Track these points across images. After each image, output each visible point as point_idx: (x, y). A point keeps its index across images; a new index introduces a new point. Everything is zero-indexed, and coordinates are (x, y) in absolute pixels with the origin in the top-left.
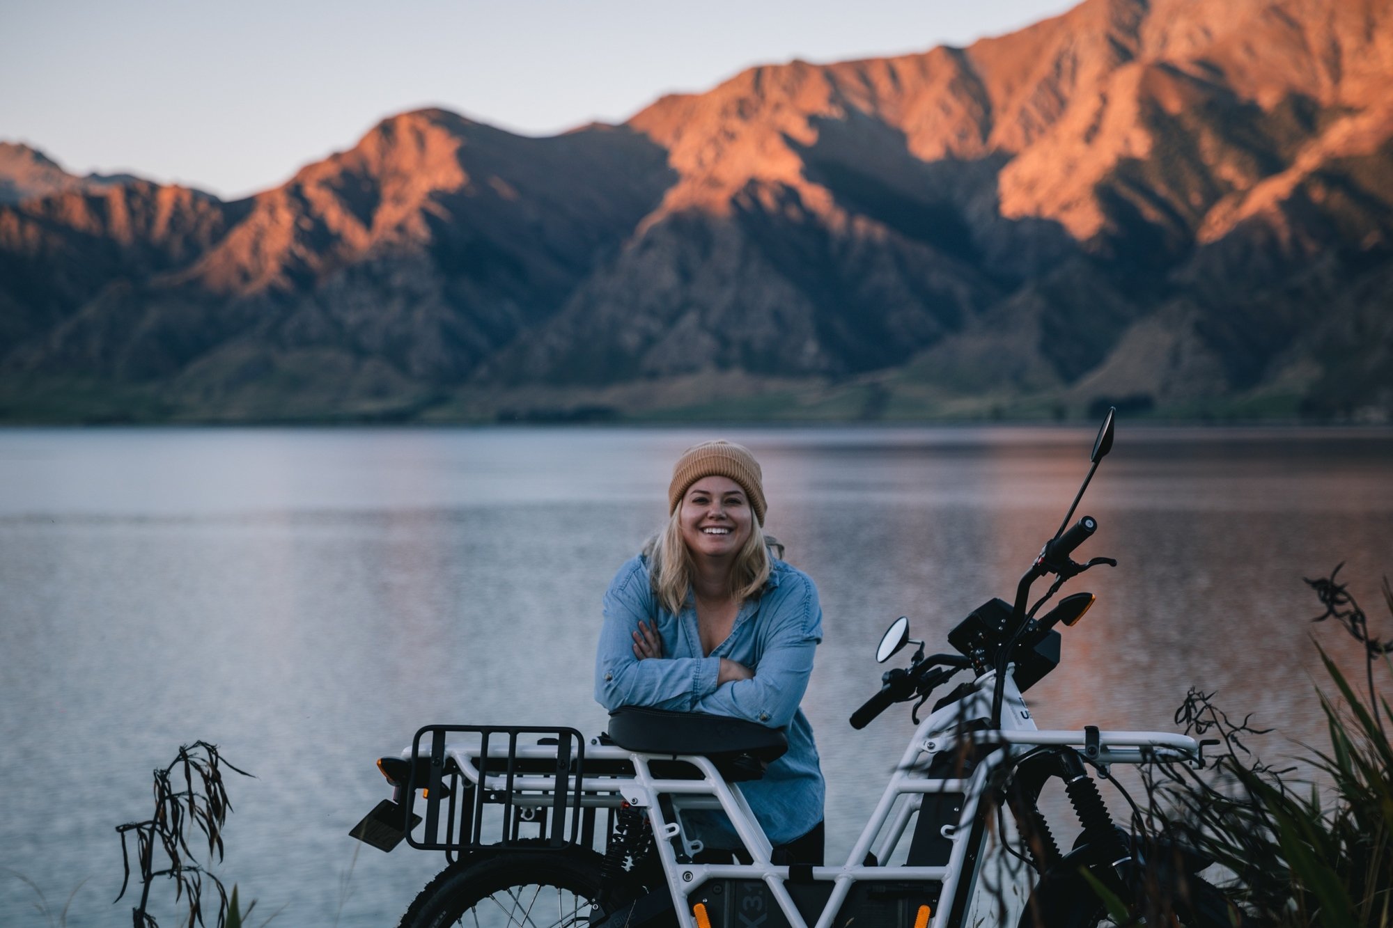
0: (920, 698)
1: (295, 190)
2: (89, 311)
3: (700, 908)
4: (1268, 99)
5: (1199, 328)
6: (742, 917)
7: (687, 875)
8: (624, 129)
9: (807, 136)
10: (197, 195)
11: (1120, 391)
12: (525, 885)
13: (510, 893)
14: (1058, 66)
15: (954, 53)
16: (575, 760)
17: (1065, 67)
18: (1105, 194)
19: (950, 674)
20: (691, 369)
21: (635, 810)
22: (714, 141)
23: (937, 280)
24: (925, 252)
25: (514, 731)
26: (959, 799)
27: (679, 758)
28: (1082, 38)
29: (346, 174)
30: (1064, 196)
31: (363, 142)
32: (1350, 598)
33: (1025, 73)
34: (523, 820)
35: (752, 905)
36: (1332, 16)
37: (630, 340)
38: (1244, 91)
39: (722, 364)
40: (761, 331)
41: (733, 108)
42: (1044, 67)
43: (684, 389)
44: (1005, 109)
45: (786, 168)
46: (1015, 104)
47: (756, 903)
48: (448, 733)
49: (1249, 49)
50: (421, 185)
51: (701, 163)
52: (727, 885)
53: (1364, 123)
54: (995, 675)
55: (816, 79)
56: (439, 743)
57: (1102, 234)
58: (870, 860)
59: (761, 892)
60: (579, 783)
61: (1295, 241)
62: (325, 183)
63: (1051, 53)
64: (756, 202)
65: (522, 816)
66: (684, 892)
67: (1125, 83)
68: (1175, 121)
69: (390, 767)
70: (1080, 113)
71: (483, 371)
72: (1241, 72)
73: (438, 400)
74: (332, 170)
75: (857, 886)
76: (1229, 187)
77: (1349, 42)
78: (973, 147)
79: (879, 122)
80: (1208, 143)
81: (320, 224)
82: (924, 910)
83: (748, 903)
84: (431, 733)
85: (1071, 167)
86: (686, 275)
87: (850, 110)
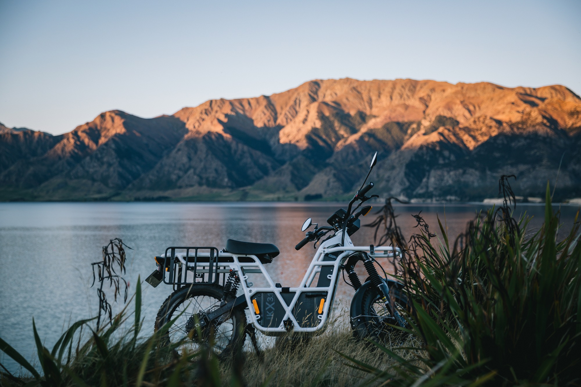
0: (317, 240)
1: (75, 133)
2: (12, 168)
3: (254, 301)
4: (353, 113)
5: (334, 175)
6: (267, 303)
7: (250, 291)
8: (172, 117)
9: (225, 120)
10: (45, 134)
11: (313, 193)
12: (199, 296)
13: (194, 298)
14: (295, 102)
15: (266, 98)
16: (215, 257)
17: (297, 103)
18: (308, 137)
19: (326, 233)
20: (191, 186)
21: (234, 272)
22: (198, 121)
23: (262, 161)
24: (259, 153)
25: (197, 248)
26: (332, 267)
27: (248, 256)
28: (302, 94)
29: (90, 129)
30: (297, 138)
31: (95, 119)
32: (424, 221)
33: (286, 104)
34: (197, 277)
35: (270, 300)
36: (369, 91)
37: (174, 177)
38: (346, 111)
39: (200, 184)
40: (212, 175)
41: (204, 111)
42: (291, 103)
43: (189, 191)
44: (281, 114)
45: (219, 129)
46: (283, 113)
47: (271, 299)
48: (176, 249)
49: (347, 99)
50: (113, 132)
51: (194, 127)
52: (262, 294)
53: (378, 120)
54: (342, 231)
55: (227, 104)
56: (173, 253)
57: (307, 149)
58: (305, 286)
59: (273, 296)
60: (217, 264)
61: (360, 152)
62: (84, 131)
63: (293, 98)
64: (210, 138)
65: (197, 276)
66: (250, 296)
67: (314, 108)
68: (327, 118)
69: (159, 259)
70: (301, 116)
71: (130, 186)
72: (345, 105)
73: (117, 194)
74: (86, 127)
75: (302, 293)
76: (343, 137)
77: (374, 98)
78: (272, 124)
79: (245, 116)
80: (336, 124)
81: (83, 143)
82: (323, 300)
83: (269, 299)
84: (171, 249)
85: (299, 130)
86: (190, 159)
87: (237, 113)
